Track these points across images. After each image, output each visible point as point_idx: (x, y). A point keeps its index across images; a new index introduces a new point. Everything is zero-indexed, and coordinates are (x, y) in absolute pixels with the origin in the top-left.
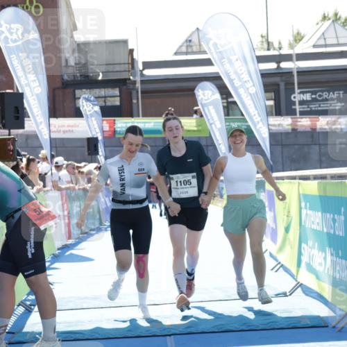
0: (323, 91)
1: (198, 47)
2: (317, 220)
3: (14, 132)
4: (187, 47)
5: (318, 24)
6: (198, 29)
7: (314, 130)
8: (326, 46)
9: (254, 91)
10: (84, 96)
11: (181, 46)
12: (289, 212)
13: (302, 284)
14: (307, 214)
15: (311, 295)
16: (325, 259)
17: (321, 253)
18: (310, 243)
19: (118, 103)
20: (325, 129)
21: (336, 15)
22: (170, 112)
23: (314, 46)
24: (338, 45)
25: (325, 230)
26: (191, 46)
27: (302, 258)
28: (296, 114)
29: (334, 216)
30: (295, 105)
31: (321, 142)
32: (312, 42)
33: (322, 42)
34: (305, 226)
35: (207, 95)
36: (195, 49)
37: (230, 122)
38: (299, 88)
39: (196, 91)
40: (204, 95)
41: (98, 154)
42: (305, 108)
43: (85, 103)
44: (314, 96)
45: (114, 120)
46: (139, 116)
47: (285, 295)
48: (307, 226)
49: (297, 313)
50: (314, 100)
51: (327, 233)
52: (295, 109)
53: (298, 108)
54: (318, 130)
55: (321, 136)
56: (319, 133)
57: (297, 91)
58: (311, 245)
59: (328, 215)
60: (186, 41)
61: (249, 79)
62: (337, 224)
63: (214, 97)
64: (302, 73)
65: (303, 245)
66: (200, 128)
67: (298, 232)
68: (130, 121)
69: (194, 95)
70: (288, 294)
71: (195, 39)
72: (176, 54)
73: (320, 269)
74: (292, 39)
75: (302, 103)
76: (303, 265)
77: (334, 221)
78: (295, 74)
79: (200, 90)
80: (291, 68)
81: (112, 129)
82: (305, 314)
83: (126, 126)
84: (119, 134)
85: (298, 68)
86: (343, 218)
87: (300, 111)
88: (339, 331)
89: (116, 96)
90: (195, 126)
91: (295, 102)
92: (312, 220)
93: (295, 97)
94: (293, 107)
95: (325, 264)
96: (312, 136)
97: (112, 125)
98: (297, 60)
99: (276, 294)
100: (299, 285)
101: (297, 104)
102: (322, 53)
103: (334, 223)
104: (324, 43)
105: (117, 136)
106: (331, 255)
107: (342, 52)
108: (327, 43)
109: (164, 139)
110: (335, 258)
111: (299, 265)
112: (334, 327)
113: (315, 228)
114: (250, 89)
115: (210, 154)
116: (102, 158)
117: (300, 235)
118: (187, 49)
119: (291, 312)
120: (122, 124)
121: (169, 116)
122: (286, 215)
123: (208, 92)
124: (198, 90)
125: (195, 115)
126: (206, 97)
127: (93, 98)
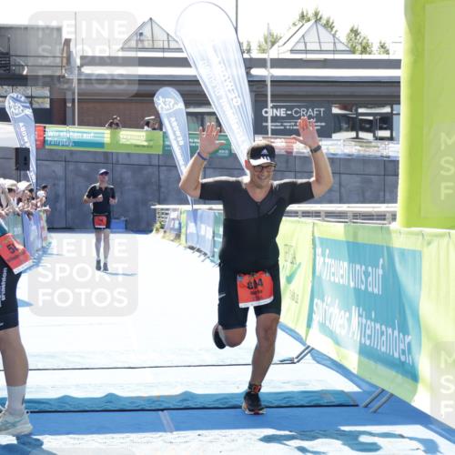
0: (299, 107)
1: (151, 42)
2: (341, 272)
4: (137, 41)
5: (294, 24)
6: (151, 19)
7: (289, 153)
8: (306, 51)
10: (12, 95)
12: (295, 258)
13: (313, 349)
14: (324, 262)
15: (324, 362)
16: (349, 320)
17: (343, 312)
18: (328, 299)
19: (48, 106)
20: (303, 153)
21: (316, 14)
22: (116, 121)
23: (292, 51)
24: (321, 51)
25: (352, 284)
26: (142, 41)
27: (314, 316)
28: (267, 133)
29: (366, 268)
30: (267, 121)
31: (297, 169)
32: (289, 46)
33: (301, 46)
34: (320, 277)
35: (169, 104)
36: (146, 44)
37: (193, 138)
38: (272, 101)
40: (164, 103)
41: (29, 169)
42: (278, 126)
43: (12, 103)
44: (289, 112)
45: (45, 127)
46: (74, 124)
47: (292, 361)
48: (324, 277)
49: (316, 386)
50: (289, 117)
51: (355, 288)
52: (267, 126)
53: (269, 125)
54: (294, 154)
55: (297, 162)
56: (295, 157)
57: (270, 105)
58: (329, 302)
59: (358, 267)
60: (136, 33)
61: (234, 87)
62: (370, 279)
63: (176, 107)
64: (277, 82)
65: (316, 300)
66: (151, 143)
67: (311, 285)
68: (65, 129)
70: (296, 360)
71: (147, 31)
72: (123, 49)
73: (341, 332)
74: (262, 40)
75: (275, 119)
76: (315, 324)
77: (367, 274)
78: (269, 84)
79: (160, 97)
80: (265, 76)
81: (42, 138)
82: (324, 388)
83: (59, 136)
84: (50, 144)
85: (272, 76)
86: (381, 272)
87: (272, 130)
88: (375, 412)
89: (45, 97)
90: (146, 141)
91: (267, 117)
92: (333, 270)
93: (266, 112)
94: (264, 124)
95: (349, 326)
96: (287, 162)
97: (42, 133)
98: (272, 67)
99: (281, 359)
100: (309, 350)
101: (269, 120)
102: (301, 60)
103: (367, 277)
104: (304, 48)
105: (47, 147)
106: (360, 315)
107: (326, 60)
108: (308, 48)
109: (106, 154)
110: (364, 321)
111: (309, 326)
112: (366, 406)
113: (337, 281)
114: (235, 100)
115: (162, 177)
116: (32, 174)
117: (313, 287)
118: (137, 45)
119: (307, 385)
120: (54, 133)
121: (114, 125)
122: (290, 260)
123: (170, 100)
124: (158, 97)
125: (146, 128)
126: (168, 107)
127: (23, 99)
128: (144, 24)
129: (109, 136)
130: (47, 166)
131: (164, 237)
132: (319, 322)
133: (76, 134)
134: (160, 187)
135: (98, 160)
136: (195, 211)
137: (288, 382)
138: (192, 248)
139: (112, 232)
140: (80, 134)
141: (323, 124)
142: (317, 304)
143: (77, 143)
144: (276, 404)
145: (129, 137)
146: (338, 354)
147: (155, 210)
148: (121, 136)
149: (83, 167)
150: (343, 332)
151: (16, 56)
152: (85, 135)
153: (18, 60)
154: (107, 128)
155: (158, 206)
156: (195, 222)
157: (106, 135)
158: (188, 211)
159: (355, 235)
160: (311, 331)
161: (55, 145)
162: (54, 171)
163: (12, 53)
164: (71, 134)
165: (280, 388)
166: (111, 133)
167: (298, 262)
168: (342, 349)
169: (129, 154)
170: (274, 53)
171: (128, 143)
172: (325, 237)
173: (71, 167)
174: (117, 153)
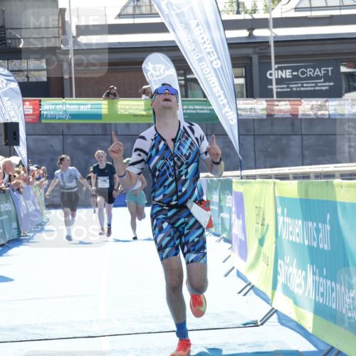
0: (306, 67)
1: (149, 7)
2: (297, 230)
4: (134, 7)
7: (295, 116)
8: (311, 9)
9: (219, 65)
11: (126, 7)
12: (264, 219)
13: (277, 310)
14: (284, 222)
16: (306, 278)
17: (300, 271)
18: (288, 259)
20: (310, 115)
22: (113, 91)
23: (297, 9)
24: (327, 8)
25: (306, 243)
26: (139, 7)
27: (279, 278)
28: (272, 96)
29: (317, 225)
30: (271, 84)
31: (304, 132)
32: (293, 4)
33: (306, 4)
34: (281, 238)
36: (144, 10)
38: (276, 63)
39: (144, 65)
40: (154, 69)
41: (18, 144)
42: (285, 89)
44: (294, 73)
45: (40, 101)
46: (72, 97)
47: (255, 324)
48: (284, 237)
49: (270, 347)
50: (296, 78)
51: (308, 246)
52: (272, 90)
53: (274, 87)
54: (300, 117)
55: (304, 125)
56: (301, 119)
57: (274, 66)
58: (288, 262)
59: (310, 224)
61: (213, 50)
62: (321, 235)
63: (167, 73)
64: (280, 43)
65: (279, 261)
67: (274, 245)
68: (60, 102)
69: (141, 70)
70: (259, 323)
72: (120, 16)
73: (298, 291)
75: (280, 81)
76: (279, 286)
77: (318, 231)
78: (272, 44)
79: (149, 63)
80: (268, 37)
81: (38, 112)
82: (279, 349)
83: (55, 109)
84: (46, 118)
86: (328, 227)
87: (277, 92)
90: (145, 110)
91: (271, 80)
92: (291, 229)
93: (271, 75)
94: (269, 87)
95: (306, 286)
96: (293, 124)
97: (37, 106)
98: (275, 27)
99: (244, 322)
100: (273, 311)
101: (274, 82)
102: (306, 17)
103: (318, 234)
104: (309, 6)
105: (43, 121)
106: (314, 273)
107: (332, 17)
108: (313, 5)
109: (104, 126)
110: (317, 277)
111: (274, 287)
113: (294, 240)
116: (22, 149)
117: (276, 248)
118: (134, 10)
119: (263, 346)
120: (50, 106)
121: (111, 96)
122: (260, 223)
123: (159, 65)
124: (147, 64)
125: (144, 96)
126: (158, 73)
129: (106, 107)
130: (44, 140)
132: (282, 284)
133: (72, 107)
135: (96, 132)
139: (115, 206)
140: (77, 107)
141: (332, 84)
142: (280, 266)
143: (74, 116)
145: (127, 107)
146: (297, 314)
148: (119, 106)
149: (81, 140)
150: (301, 292)
151: (11, 29)
152: (82, 107)
153: (13, 32)
154: (104, 99)
157: (103, 106)
159: (307, 192)
161: (51, 118)
162: (52, 146)
163: (7, 26)
164: (68, 106)
165: (234, 349)
166: (109, 104)
167: (266, 223)
168: (300, 309)
169: (128, 125)
170: (277, 13)
171: (126, 113)
172: (284, 196)
173: (69, 140)
174: (116, 125)
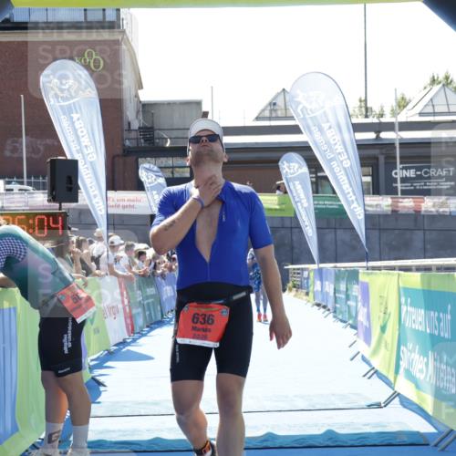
0: (429, 168)
1: (284, 111)
2: (420, 319)
3: (66, 205)
4: (271, 110)
5: (425, 88)
6: (284, 90)
7: (418, 212)
8: (434, 114)
9: (349, 165)
11: (263, 110)
12: (386, 308)
13: (399, 394)
14: (407, 311)
16: (427, 364)
17: (422, 357)
18: (410, 346)
20: (431, 212)
21: (447, 78)
23: (421, 114)
24: (449, 113)
25: (428, 331)
26: (276, 111)
27: (401, 363)
28: (397, 194)
29: (439, 315)
30: (396, 182)
31: (426, 228)
32: (419, 109)
33: (430, 109)
34: (404, 326)
35: (293, 168)
36: (280, 113)
37: (318, 200)
38: (401, 163)
39: (280, 163)
40: (289, 168)
42: (408, 186)
43: (145, 173)
44: (419, 173)
47: (379, 406)
48: (407, 325)
49: (393, 427)
50: (419, 178)
51: (430, 334)
52: (396, 188)
53: (399, 185)
54: (422, 213)
55: (426, 220)
56: (424, 216)
57: (399, 166)
58: (411, 348)
59: (432, 313)
60: (270, 104)
61: (343, 150)
62: (442, 324)
63: (300, 171)
64: (405, 145)
65: (402, 348)
66: (284, 206)
67: (397, 333)
69: (278, 168)
70: (383, 405)
71: (280, 102)
72: (257, 119)
73: (420, 376)
75: (404, 180)
76: (401, 370)
77: (439, 320)
78: (398, 146)
79: (285, 162)
80: (393, 139)
82: (402, 430)
85: (402, 139)
86: (449, 317)
87: (402, 190)
88: (443, 450)
89: (185, 167)
90: (278, 205)
91: (396, 179)
92: (414, 318)
93: (396, 174)
94: (394, 185)
95: (427, 371)
96: (416, 220)
98: (400, 130)
99: (369, 404)
100: (396, 395)
101: (399, 181)
102: (429, 121)
103: (439, 322)
104: (432, 111)
106: (435, 360)
107: (454, 121)
108: (436, 111)
110: (438, 364)
111: (397, 372)
112: (436, 445)
113: (417, 328)
114: (345, 162)
115: (294, 238)
117: (399, 335)
118: (271, 113)
119: (386, 426)
122: (383, 311)
123: (294, 164)
124: (282, 162)
125: (278, 192)
126: (292, 171)
127: (156, 168)
128: (278, 94)
131: (295, 296)
132: (404, 369)
134: (292, 248)
136: (320, 270)
137: (368, 425)
138: (318, 305)
141: (453, 183)
142: (403, 351)
144: (350, 443)
146: (418, 397)
147: (288, 270)
150: (422, 377)
151: (159, 129)
153: (161, 133)
155: (290, 267)
156: (321, 280)
158: (315, 270)
159: (429, 284)
160: (399, 377)
163: (156, 127)
165: (360, 429)
167: (388, 311)
168: (421, 393)
170: (404, 117)
172: (407, 286)
